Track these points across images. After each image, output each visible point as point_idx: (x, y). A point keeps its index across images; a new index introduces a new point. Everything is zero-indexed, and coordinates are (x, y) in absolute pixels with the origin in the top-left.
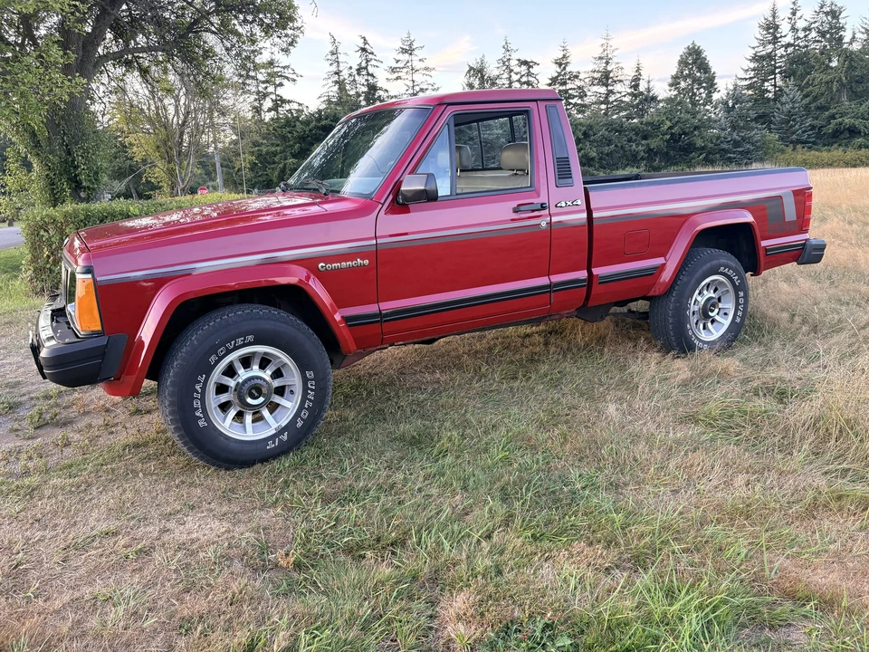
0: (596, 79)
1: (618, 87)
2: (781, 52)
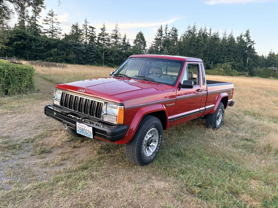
0: (113, 36)
1: (119, 40)
2: (162, 39)
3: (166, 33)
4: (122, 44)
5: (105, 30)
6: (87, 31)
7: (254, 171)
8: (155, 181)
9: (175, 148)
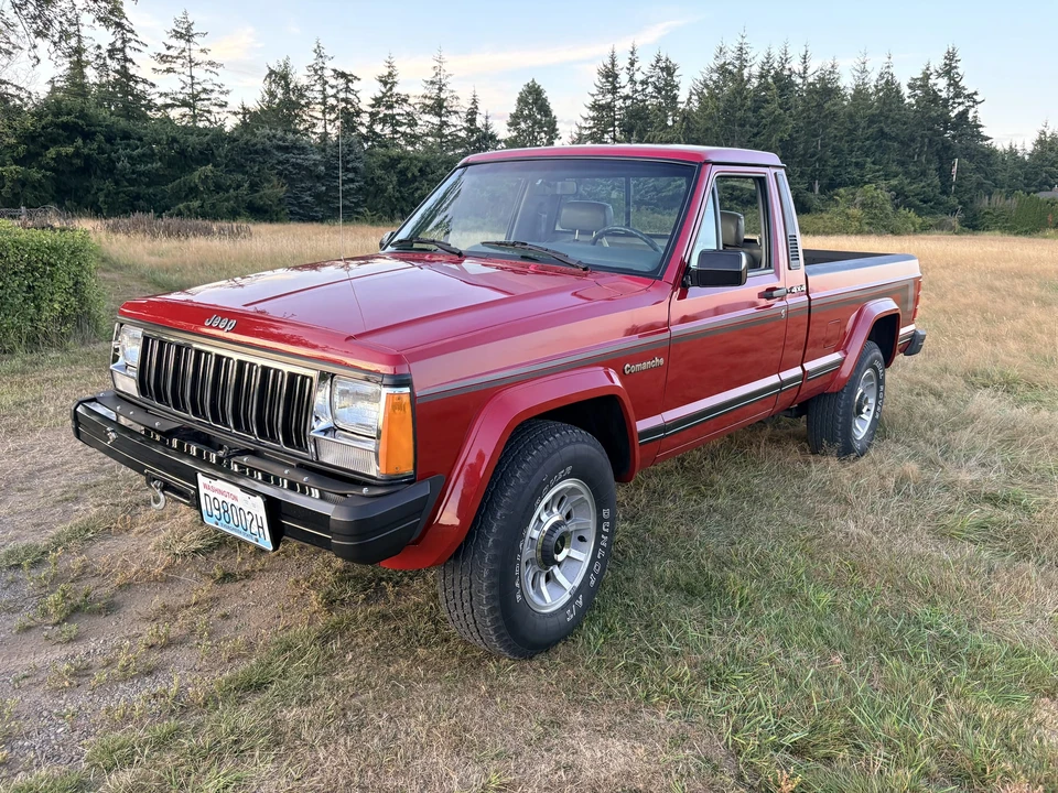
0: (428, 106)
1: (453, 119)
2: (619, 103)
3: (632, 80)
4: (463, 134)
5: (394, 84)
6: (325, 89)
9: (676, 557)
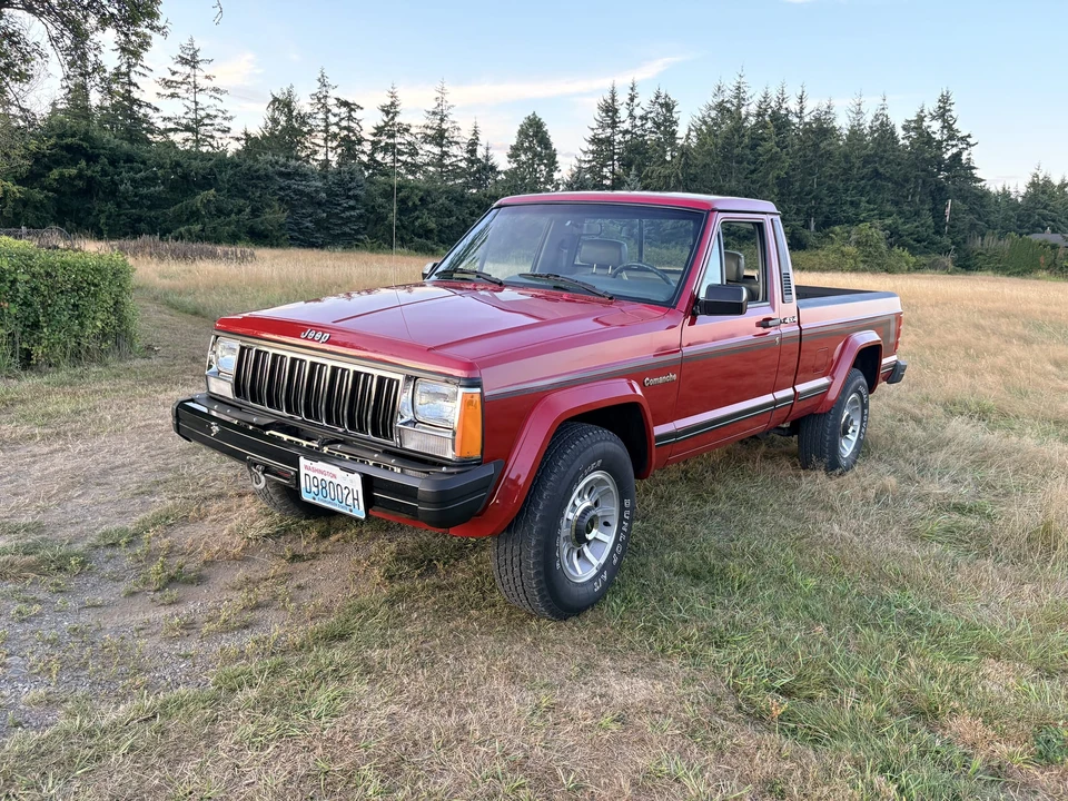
0: (429, 136)
1: (454, 150)
2: (618, 138)
3: (631, 116)
4: (463, 164)
5: (396, 113)
7: (993, 628)
8: (610, 678)
9: (683, 550)
